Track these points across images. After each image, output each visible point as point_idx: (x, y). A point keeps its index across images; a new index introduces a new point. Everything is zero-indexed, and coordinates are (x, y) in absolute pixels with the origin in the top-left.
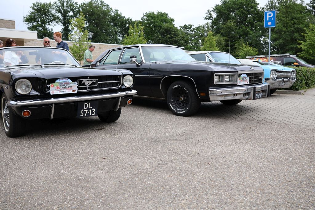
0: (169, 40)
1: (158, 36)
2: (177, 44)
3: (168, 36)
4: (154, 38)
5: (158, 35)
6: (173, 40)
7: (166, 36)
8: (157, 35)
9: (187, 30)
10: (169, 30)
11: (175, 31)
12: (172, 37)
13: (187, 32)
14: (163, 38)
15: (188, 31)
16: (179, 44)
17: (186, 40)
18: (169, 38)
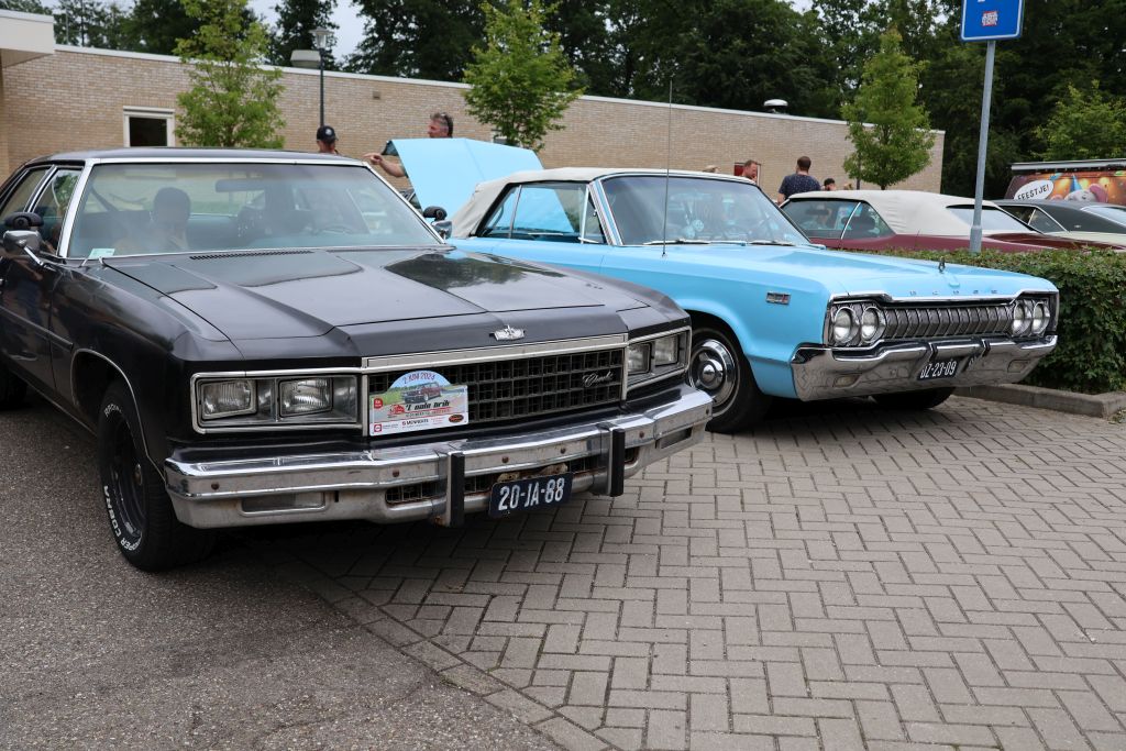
0: (739, 62)
1: (693, 42)
2: (779, 79)
3: (738, 42)
4: (678, 48)
5: (695, 37)
6: (761, 60)
7: (729, 42)
8: (686, 40)
9: (844, 16)
10: (747, 16)
11: (772, 23)
12: (759, 50)
13: (842, 25)
14: (715, 52)
15: (848, 17)
16: (786, 79)
17: (823, 61)
18: (743, 53)
